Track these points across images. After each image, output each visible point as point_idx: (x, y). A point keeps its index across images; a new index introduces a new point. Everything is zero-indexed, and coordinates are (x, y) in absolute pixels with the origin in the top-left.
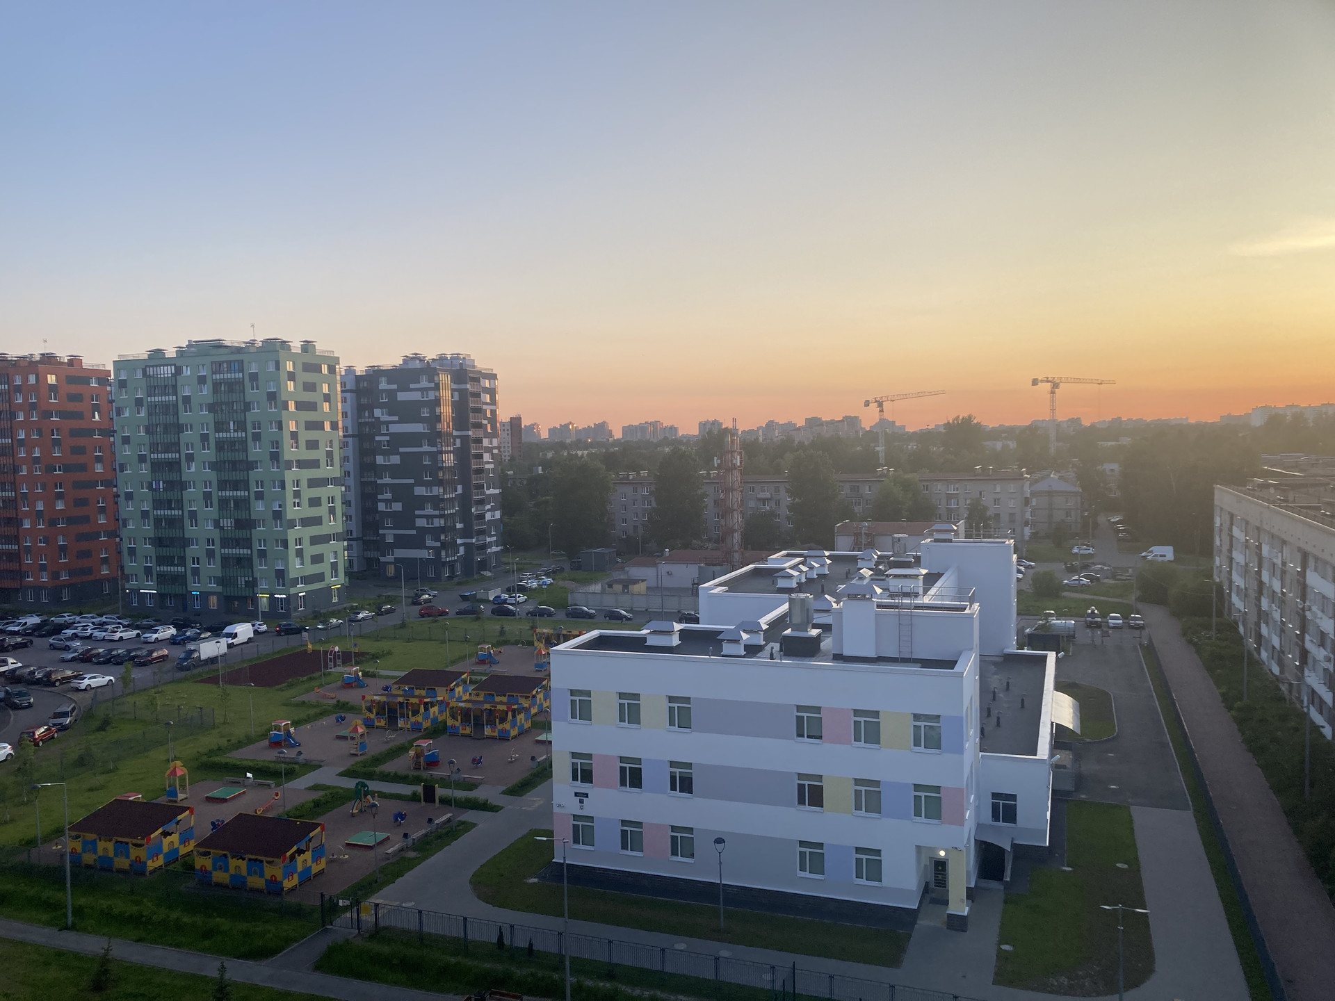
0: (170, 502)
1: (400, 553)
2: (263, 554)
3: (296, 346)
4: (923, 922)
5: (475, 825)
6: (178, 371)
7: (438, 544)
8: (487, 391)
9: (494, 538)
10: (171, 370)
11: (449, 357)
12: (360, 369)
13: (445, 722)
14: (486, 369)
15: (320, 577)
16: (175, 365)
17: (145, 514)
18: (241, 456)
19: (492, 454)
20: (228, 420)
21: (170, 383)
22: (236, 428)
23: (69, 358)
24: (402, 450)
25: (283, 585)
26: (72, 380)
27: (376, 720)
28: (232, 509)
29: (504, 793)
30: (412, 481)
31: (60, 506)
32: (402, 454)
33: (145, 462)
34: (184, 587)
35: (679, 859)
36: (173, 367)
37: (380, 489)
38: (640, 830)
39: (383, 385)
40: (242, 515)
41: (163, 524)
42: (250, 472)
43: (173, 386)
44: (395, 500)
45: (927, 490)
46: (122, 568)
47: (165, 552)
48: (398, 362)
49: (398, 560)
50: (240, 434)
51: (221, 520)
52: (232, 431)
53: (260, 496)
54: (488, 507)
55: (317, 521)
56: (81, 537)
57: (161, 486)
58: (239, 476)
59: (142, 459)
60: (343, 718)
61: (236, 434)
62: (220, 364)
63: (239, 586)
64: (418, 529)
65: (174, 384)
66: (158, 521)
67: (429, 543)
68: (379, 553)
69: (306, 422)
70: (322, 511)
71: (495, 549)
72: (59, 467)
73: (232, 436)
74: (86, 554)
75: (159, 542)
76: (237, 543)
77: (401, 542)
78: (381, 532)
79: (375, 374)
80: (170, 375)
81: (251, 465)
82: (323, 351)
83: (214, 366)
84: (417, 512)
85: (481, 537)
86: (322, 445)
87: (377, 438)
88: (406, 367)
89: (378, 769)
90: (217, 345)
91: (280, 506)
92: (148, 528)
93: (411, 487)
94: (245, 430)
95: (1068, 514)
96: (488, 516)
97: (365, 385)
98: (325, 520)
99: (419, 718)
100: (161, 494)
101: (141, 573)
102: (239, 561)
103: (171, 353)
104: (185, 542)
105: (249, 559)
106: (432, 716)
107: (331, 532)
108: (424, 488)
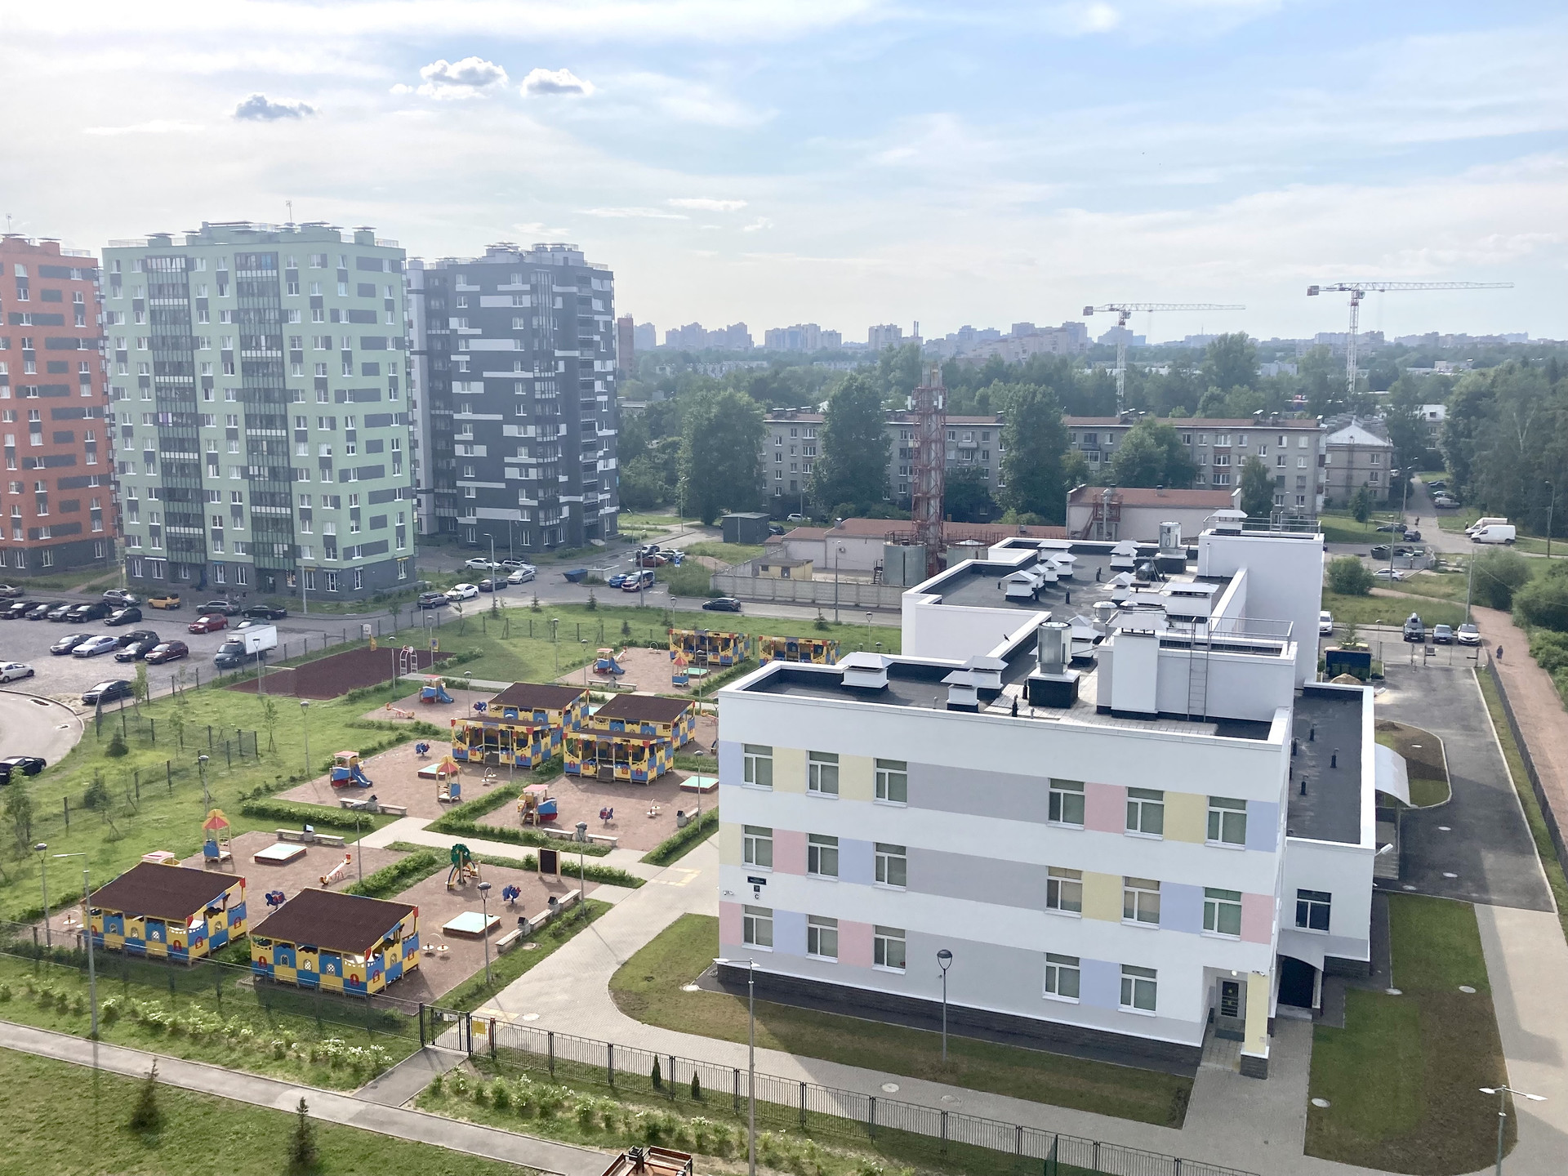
0: (182, 441)
1: (485, 513)
2: (306, 515)
3: (348, 235)
4: (1207, 1065)
5: (610, 906)
6: (190, 265)
7: (535, 503)
8: (600, 295)
9: (608, 496)
10: (179, 264)
11: (549, 247)
12: (430, 261)
13: (561, 759)
14: (598, 265)
15: (382, 546)
16: (185, 257)
17: (149, 457)
18: (273, 383)
19: (606, 382)
20: (258, 334)
21: (180, 282)
22: (269, 344)
23: (42, 241)
24: (486, 374)
25: (335, 557)
26: (47, 272)
27: (469, 752)
28: (265, 453)
29: (643, 861)
30: (500, 417)
31: (36, 440)
32: (487, 381)
33: (148, 386)
34: (203, 555)
35: (885, 968)
36: (183, 260)
37: (458, 426)
38: (834, 929)
39: (461, 286)
40: (279, 462)
41: (174, 471)
42: (289, 405)
43: (183, 285)
44: (477, 441)
45: (1188, 442)
46: (120, 527)
47: (178, 507)
48: (480, 253)
49: (483, 524)
50: (274, 353)
51: (251, 468)
52: (264, 348)
53: (302, 437)
54: (601, 453)
55: (377, 472)
56: (64, 484)
57: (170, 421)
58: (273, 409)
59: (144, 382)
60: (426, 748)
61: (269, 352)
62: (247, 256)
63: (276, 556)
64: (509, 482)
65: (185, 282)
66: (167, 468)
67: (523, 500)
68: (456, 511)
69: (363, 339)
70: (384, 458)
71: (608, 510)
72: (34, 390)
73: (264, 355)
74: (73, 506)
75: (168, 494)
76: (272, 499)
77: (487, 498)
78: (459, 484)
79: (449, 271)
80: (179, 270)
81: (288, 396)
82: (385, 241)
83: (238, 258)
84: (507, 460)
85: (590, 494)
86: (383, 369)
87: (454, 358)
88: (491, 261)
89: (480, 822)
90: (242, 230)
91: (329, 452)
92: (154, 475)
93: (499, 424)
94: (281, 348)
95: (1374, 476)
96: (600, 466)
97: (437, 284)
98: (388, 470)
99: (527, 752)
100: (171, 429)
101: (146, 534)
102: (276, 521)
103: (179, 239)
104: (203, 496)
105: (289, 521)
106: (543, 749)
107: (397, 487)
108: (516, 427)
